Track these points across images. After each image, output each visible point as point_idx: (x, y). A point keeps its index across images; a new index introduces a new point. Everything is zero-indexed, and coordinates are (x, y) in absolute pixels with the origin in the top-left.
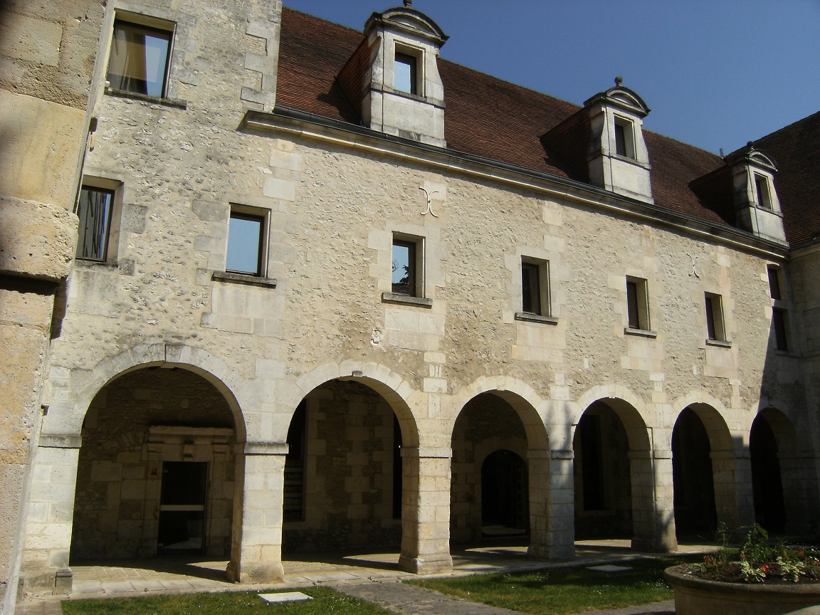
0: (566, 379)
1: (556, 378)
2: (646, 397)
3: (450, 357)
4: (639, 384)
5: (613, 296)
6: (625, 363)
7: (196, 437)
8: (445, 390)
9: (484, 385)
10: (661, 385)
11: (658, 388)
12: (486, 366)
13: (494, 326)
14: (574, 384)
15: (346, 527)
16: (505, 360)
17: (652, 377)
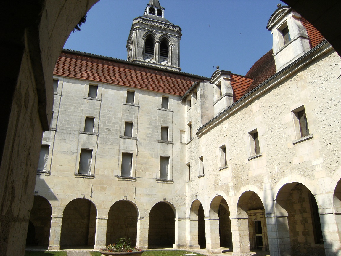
0: (268, 179)
1: (265, 180)
2: (311, 176)
3: (234, 183)
4: (306, 170)
5: (286, 127)
6: (296, 161)
7: (256, 213)
8: (234, 195)
9: (243, 190)
10: (321, 166)
11: (319, 168)
12: (243, 183)
13: (243, 166)
14: (272, 180)
15: (298, 245)
16: (248, 179)
17: (314, 163)
